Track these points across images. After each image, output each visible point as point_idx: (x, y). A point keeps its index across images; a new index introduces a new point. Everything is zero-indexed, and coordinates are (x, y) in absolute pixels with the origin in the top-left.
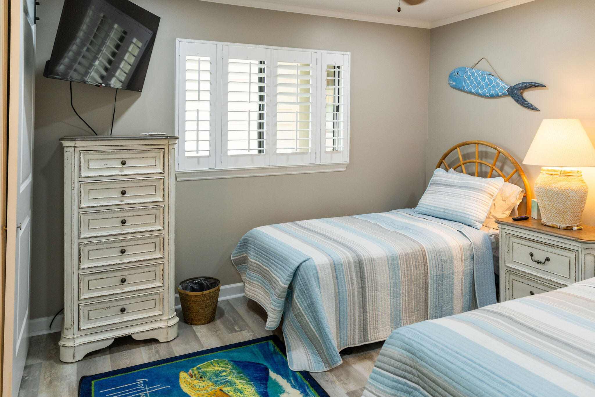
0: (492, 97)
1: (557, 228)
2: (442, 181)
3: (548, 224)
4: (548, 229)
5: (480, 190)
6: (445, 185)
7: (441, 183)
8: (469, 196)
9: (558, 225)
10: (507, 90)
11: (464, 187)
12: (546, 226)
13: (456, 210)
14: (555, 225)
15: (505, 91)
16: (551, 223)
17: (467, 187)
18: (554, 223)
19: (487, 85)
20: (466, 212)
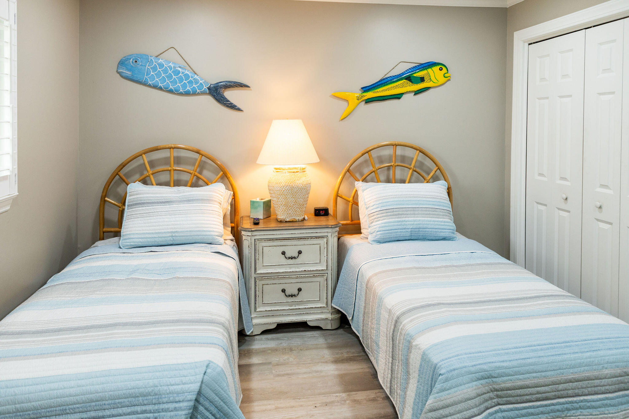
0: (187, 94)
1: (296, 221)
2: (150, 198)
3: (288, 220)
4: (288, 224)
5: (211, 200)
6: (158, 203)
7: (151, 201)
8: (201, 210)
9: (297, 218)
10: (208, 88)
11: (189, 201)
12: (286, 222)
13: (191, 229)
14: (294, 219)
15: (205, 88)
16: (291, 218)
17: (193, 200)
18: (293, 218)
19: (181, 80)
20: (205, 229)
